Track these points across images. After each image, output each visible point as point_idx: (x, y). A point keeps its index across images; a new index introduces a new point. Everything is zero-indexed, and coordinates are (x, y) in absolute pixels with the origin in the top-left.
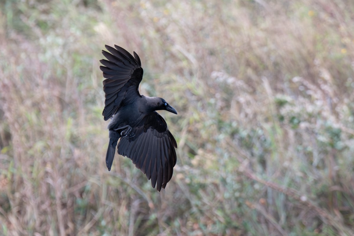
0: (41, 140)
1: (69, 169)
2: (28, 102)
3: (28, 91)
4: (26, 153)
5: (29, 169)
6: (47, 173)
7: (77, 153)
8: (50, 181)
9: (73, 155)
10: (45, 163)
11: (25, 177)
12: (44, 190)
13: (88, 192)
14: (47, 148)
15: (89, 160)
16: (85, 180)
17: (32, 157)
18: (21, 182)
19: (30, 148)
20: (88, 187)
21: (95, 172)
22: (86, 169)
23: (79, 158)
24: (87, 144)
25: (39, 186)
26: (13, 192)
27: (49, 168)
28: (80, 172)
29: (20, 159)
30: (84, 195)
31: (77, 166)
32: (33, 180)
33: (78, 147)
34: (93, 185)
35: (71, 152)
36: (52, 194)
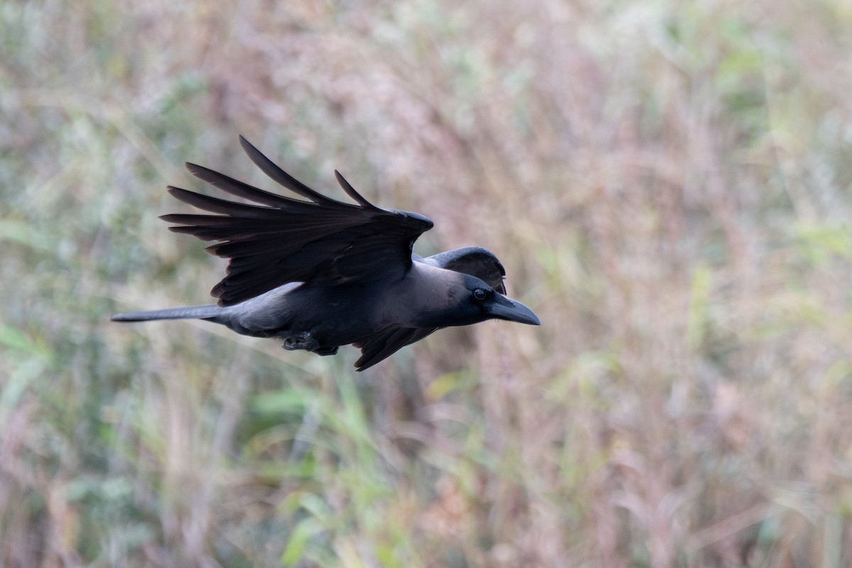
0: (594, 348)
1: (698, 457)
2: (547, 206)
3: (545, 162)
4: (536, 396)
5: (551, 458)
6: (618, 471)
7: (727, 398)
8: (630, 501)
9: (710, 405)
10: (606, 436)
11: (536, 485)
12: (605, 535)
13: (772, 546)
14: (616, 376)
15: (773, 424)
16: (759, 498)
17: (559, 411)
18: (520, 506)
19: (554, 374)
20: (772, 528)
21: (796, 471)
22: (763, 457)
23: (737, 419)
24: (766, 362)
25: (587, 521)
26: (487, 542)
27: (623, 452)
28: (740, 468)
29: (513, 421)
30: (757, 558)
31: (726, 447)
32: (565, 497)
33: (730, 374)
34: (788, 517)
35: (703, 395)
36: (637, 552)
